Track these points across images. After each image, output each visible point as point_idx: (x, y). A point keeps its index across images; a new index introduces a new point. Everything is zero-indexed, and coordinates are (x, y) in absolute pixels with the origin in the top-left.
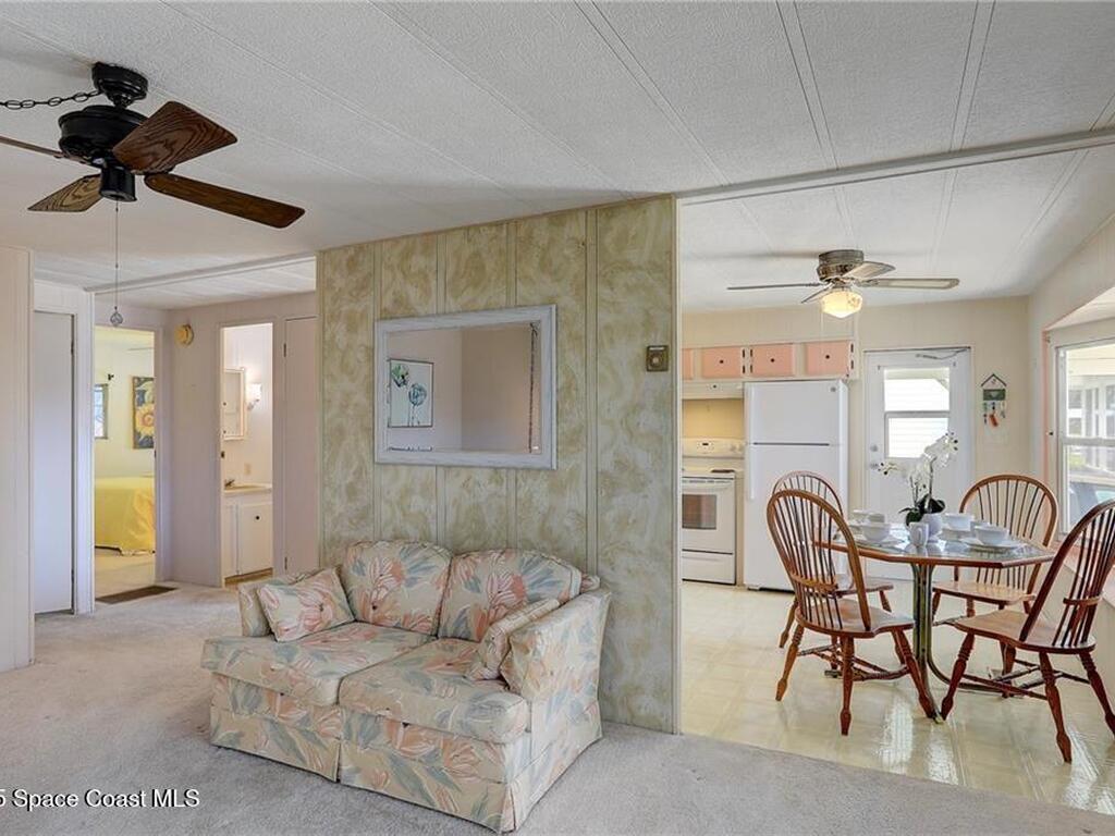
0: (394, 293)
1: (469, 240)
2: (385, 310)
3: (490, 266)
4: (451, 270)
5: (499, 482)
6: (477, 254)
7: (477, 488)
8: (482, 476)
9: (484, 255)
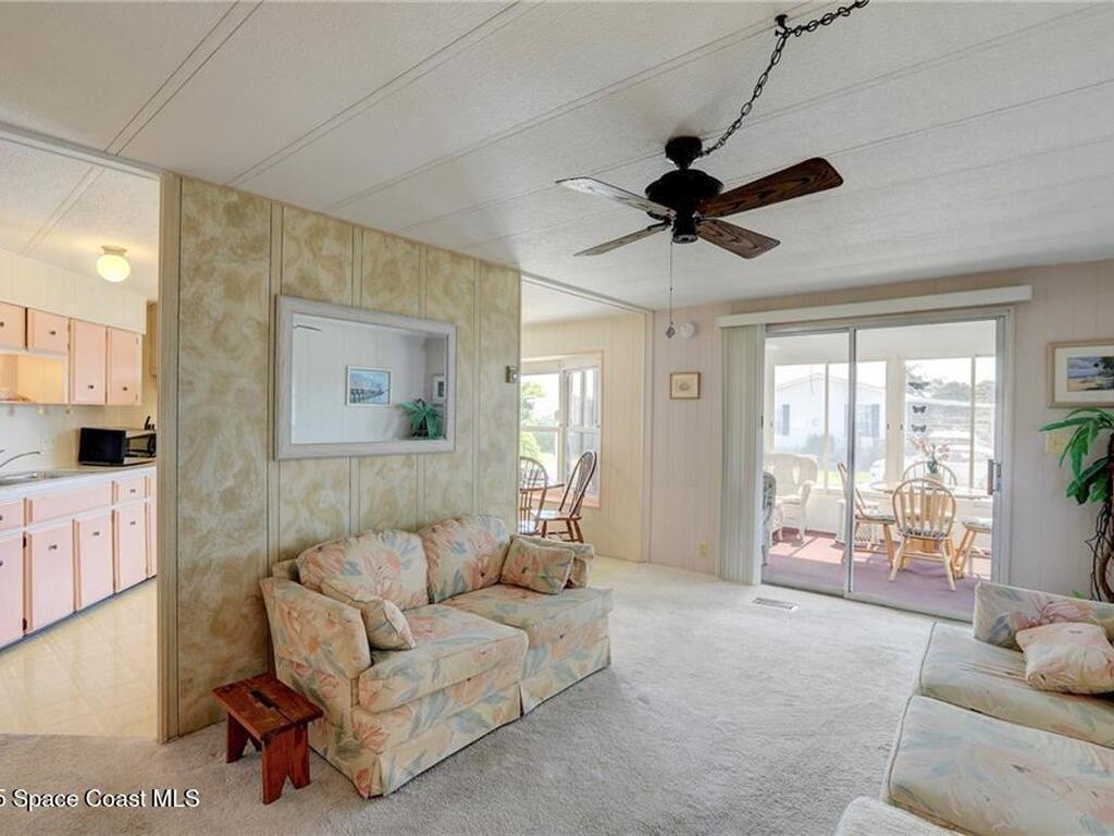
0: (299, 270)
1: (387, 247)
2: (287, 285)
3: (405, 276)
4: (367, 268)
5: (411, 467)
6: (393, 262)
7: (391, 474)
8: (396, 462)
9: (400, 264)
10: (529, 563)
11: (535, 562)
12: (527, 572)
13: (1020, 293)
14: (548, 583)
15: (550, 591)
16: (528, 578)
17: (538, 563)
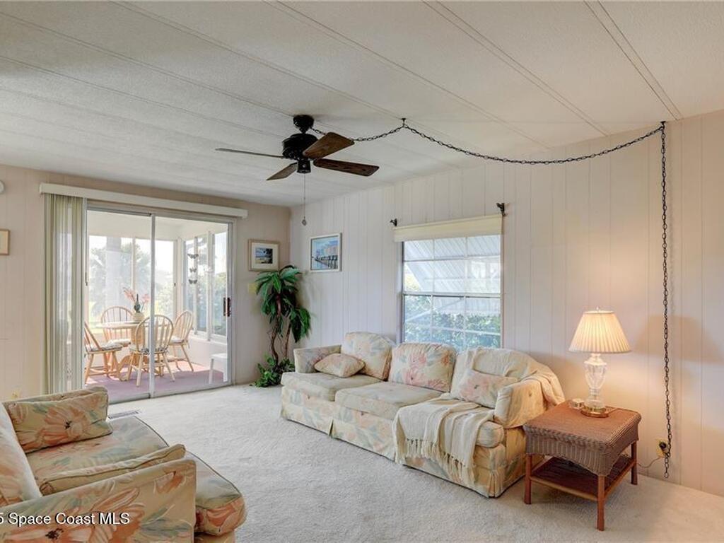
10: (70, 417)
11: (76, 413)
12: (73, 426)
13: (242, 213)
14: (101, 426)
15: (106, 431)
16: (77, 429)
17: (82, 413)
